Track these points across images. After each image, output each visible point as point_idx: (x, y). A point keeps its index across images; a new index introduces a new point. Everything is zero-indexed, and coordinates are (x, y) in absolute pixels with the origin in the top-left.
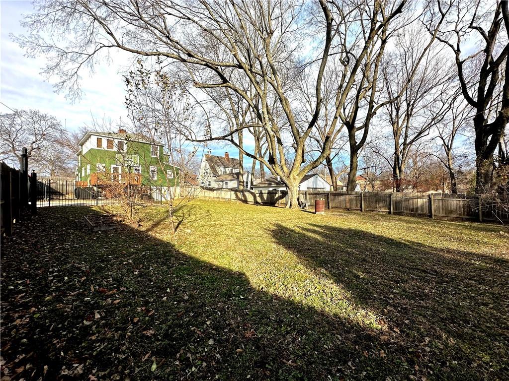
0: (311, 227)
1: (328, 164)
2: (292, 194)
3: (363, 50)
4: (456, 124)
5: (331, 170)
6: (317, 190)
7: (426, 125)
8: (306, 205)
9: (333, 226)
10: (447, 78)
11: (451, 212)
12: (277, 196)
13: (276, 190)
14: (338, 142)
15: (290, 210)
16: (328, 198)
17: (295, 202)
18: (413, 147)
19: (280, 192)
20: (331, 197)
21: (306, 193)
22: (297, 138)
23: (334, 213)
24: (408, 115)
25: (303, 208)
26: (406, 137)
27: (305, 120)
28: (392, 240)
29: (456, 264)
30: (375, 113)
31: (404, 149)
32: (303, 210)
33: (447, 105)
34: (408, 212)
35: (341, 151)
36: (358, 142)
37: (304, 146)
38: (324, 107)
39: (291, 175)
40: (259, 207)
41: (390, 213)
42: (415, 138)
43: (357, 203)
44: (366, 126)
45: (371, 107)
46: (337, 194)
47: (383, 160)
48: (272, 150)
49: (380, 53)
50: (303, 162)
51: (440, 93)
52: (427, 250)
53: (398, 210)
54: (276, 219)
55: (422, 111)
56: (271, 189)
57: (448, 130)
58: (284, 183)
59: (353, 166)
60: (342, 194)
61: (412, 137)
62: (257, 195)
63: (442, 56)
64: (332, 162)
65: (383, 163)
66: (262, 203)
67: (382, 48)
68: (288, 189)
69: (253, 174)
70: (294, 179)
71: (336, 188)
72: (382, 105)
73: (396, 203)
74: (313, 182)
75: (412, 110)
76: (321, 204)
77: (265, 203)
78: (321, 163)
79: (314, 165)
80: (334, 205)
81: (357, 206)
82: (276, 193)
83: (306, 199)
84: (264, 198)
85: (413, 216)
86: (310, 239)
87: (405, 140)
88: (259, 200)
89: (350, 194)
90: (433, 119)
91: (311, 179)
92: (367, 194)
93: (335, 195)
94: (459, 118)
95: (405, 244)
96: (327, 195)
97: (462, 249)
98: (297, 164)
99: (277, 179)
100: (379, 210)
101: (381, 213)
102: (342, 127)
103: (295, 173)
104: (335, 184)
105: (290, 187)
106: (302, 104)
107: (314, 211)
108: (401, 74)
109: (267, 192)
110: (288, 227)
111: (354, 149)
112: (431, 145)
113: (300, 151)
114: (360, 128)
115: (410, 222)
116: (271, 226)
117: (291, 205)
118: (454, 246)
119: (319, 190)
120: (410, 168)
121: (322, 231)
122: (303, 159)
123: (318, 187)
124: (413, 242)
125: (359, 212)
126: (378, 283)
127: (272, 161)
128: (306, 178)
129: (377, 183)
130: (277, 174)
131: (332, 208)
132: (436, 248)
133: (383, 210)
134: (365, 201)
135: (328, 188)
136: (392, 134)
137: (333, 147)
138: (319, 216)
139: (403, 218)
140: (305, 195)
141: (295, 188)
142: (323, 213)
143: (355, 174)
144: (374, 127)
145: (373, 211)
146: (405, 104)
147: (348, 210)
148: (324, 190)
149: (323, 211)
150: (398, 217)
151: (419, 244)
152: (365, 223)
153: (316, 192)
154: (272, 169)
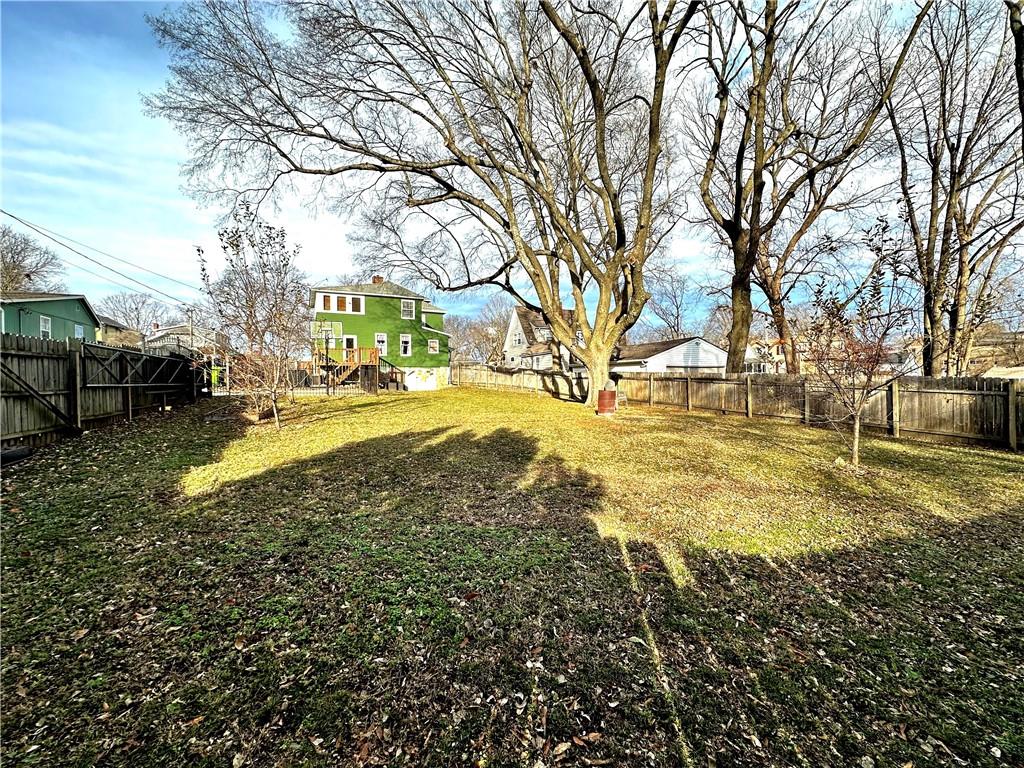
39: (592, 342)
41: (803, 421)
62: (574, 382)
80: (698, 403)
81: (740, 403)
88: (576, 391)
98: (601, 321)
100: (783, 415)
103: (599, 339)
113: (604, 296)
133: (791, 415)
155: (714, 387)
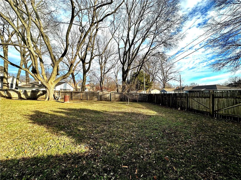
0: (60, 110)
1: (73, 77)
2: (49, 92)
3: (89, 29)
4: (118, 69)
5: (74, 81)
6: (66, 90)
7: (110, 67)
8: (59, 98)
9: (73, 108)
10: (116, 53)
11: (116, 99)
12: (39, 93)
13: (38, 90)
14: (78, 68)
15: (48, 102)
16: (72, 94)
17: (52, 96)
18: (107, 75)
19: (41, 91)
20: (73, 94)
21: (59, 92)
22: (54, 61)
23: (74, 102)
24: (105, 62)
25: (57, 100)
26: (104, 70)
27: (60, 52)
28: (97, 111)
29: (115, 116)
30: (93, 58)
31: (104, 75)
32: (57, 101)
33: (116, 62)
34: (104, 99)
35: (79, 72)
36: (87, 69)
37: (58, 66)
38: (71, 49)
39: (49, 81)
40: (23, 101)
41: (98, 100)
42: (107, 71)
43: (85, 96)
44: (90, 62)
45: (92, 55)
46: (76, 93)
47: (97, 79)
48: (35, 65)
49: (95, 34)
50: (58, 75)
51: (114, 57)
52: (108, 113)
53: (101, 99)
54: (36, 108)
55: (109, 62)
56: (34, 89)
57: (116, 71)
58: (44, 86)
59: (84, 80)
60: (79, 93)
61: (106, 71)
62: (22, 93)
63: (115, 45)
64: (75, 77)
65: (97, 80)
66: (26, 98)
67: (96, 32)
68: (47, 89)
69: (17, 79)
70: (52, 83)
71: (76, 89)
72: (96, 56)
73: (100, 96)
74: (64, 86)
75: (106, 61)
76: (67, 97)
77: (29, 98)
78: (68, 76)
79: (64, 77)
80: (75, 98)
81: (85, 98)
82: (38, 92)
83: (59, 95)
84: (27, 95)
85: (106, 101)
86: (57, 117)
87: (104, 72)
88: (23, 96)
89: (83, 93)
90: (112, 66)
91: (63, 85)
92: (90, 93)
93: (75, 93)
94: (119, 67)
95: (101, 112)
96: (71, 93)
97: (117, 111)
98: (54, 75)
99: (38, 83)
100: (94, 99)
101: (95, 100)
102: (80, 61)
103: (52, 80)
104: (76, 88)
105: (48, 88)
106: (58, 43)
107: (63, 101)
108: (103, 46)
109: (31, 91)
110: (44, 112)
111: (85, 72)
112: (112, 75)
113: (56, 69)
114: (87, 63)
115: (104, 103)
116: (30, 113)
117: (49, 99)
118: (115, 110)
119: (67, 90)
120: (106, 82)
121: (66, 111)
122: (58, 73)
123: (67, 89)
124: (104, 111)
125: (86, 100)
126: (88, 130)
127: (34, 71)
128: (59, 84)
129: (94, 88)
130: (39, 80)
131: (74, 99)
132: (110, 112)
133: (96, 99)
134: (89, 95)
135: (72, 90)
136: (100, 68)
137: (75, 70)
138: (66, 103)
139: (102, 102)
140: (58, 93)
141: (52, 89)
142: (68, 102)
143: (85, 84)
144: (93, 64)
145: (92, 100)
146: (104, 57)
147: (82, 100)
148: (70, 90)
149: (68, 101)
150: (100, 101)
151: (106, 111)
152: (88, 105)
153: (65, 91)
154: (34, 76)
155: (79, 94)
